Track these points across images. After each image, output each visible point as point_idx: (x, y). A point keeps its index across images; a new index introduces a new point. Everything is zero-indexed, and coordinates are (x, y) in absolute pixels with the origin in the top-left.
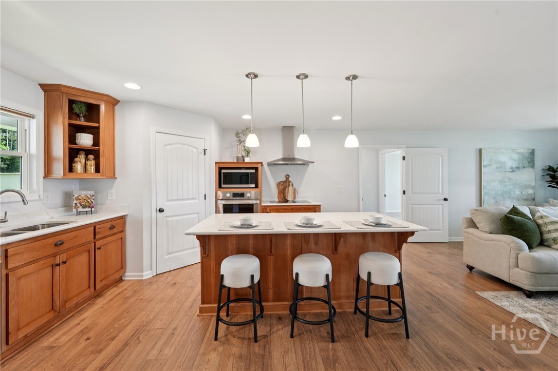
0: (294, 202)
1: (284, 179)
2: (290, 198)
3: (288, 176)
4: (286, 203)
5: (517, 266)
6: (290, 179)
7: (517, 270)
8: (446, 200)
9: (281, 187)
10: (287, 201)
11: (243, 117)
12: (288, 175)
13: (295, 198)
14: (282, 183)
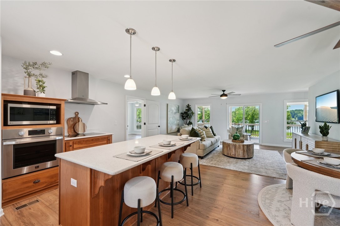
0: (84, 135)
1: (73, 116)
2: (80, 131)
3: (77, 114)
4: (76, 136)
5: (199, 149)
6: (79, 116)
7: (199, 150)
8: (159, 126)
9: (71, 123)
10: (77, 135)
11: (51, 52)
12: (77, 112)
13: (84, 131)
14: (72, 119)
